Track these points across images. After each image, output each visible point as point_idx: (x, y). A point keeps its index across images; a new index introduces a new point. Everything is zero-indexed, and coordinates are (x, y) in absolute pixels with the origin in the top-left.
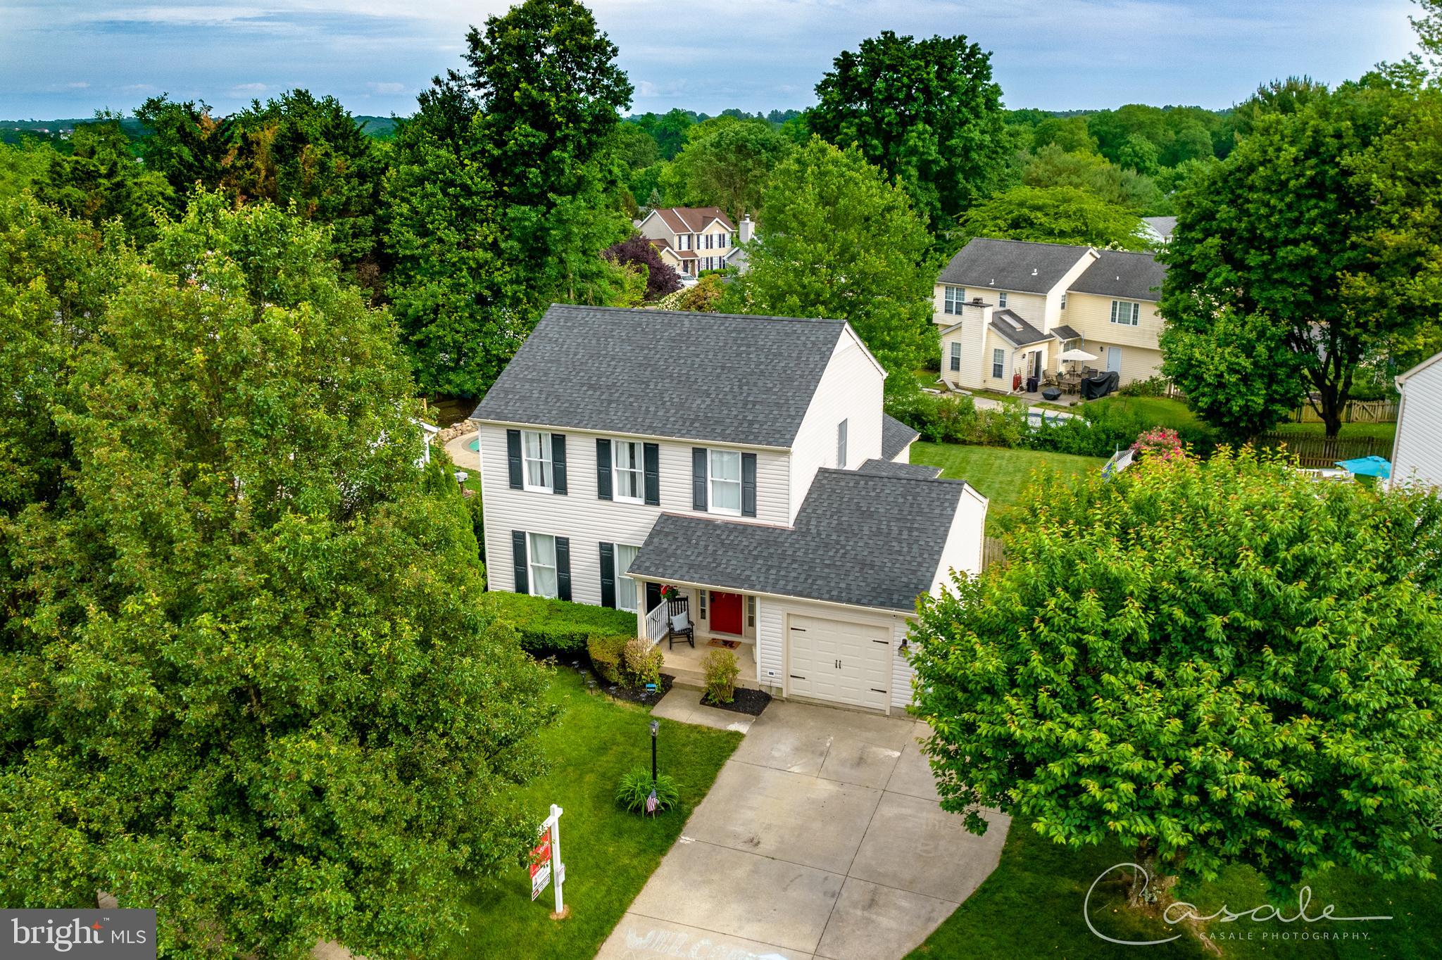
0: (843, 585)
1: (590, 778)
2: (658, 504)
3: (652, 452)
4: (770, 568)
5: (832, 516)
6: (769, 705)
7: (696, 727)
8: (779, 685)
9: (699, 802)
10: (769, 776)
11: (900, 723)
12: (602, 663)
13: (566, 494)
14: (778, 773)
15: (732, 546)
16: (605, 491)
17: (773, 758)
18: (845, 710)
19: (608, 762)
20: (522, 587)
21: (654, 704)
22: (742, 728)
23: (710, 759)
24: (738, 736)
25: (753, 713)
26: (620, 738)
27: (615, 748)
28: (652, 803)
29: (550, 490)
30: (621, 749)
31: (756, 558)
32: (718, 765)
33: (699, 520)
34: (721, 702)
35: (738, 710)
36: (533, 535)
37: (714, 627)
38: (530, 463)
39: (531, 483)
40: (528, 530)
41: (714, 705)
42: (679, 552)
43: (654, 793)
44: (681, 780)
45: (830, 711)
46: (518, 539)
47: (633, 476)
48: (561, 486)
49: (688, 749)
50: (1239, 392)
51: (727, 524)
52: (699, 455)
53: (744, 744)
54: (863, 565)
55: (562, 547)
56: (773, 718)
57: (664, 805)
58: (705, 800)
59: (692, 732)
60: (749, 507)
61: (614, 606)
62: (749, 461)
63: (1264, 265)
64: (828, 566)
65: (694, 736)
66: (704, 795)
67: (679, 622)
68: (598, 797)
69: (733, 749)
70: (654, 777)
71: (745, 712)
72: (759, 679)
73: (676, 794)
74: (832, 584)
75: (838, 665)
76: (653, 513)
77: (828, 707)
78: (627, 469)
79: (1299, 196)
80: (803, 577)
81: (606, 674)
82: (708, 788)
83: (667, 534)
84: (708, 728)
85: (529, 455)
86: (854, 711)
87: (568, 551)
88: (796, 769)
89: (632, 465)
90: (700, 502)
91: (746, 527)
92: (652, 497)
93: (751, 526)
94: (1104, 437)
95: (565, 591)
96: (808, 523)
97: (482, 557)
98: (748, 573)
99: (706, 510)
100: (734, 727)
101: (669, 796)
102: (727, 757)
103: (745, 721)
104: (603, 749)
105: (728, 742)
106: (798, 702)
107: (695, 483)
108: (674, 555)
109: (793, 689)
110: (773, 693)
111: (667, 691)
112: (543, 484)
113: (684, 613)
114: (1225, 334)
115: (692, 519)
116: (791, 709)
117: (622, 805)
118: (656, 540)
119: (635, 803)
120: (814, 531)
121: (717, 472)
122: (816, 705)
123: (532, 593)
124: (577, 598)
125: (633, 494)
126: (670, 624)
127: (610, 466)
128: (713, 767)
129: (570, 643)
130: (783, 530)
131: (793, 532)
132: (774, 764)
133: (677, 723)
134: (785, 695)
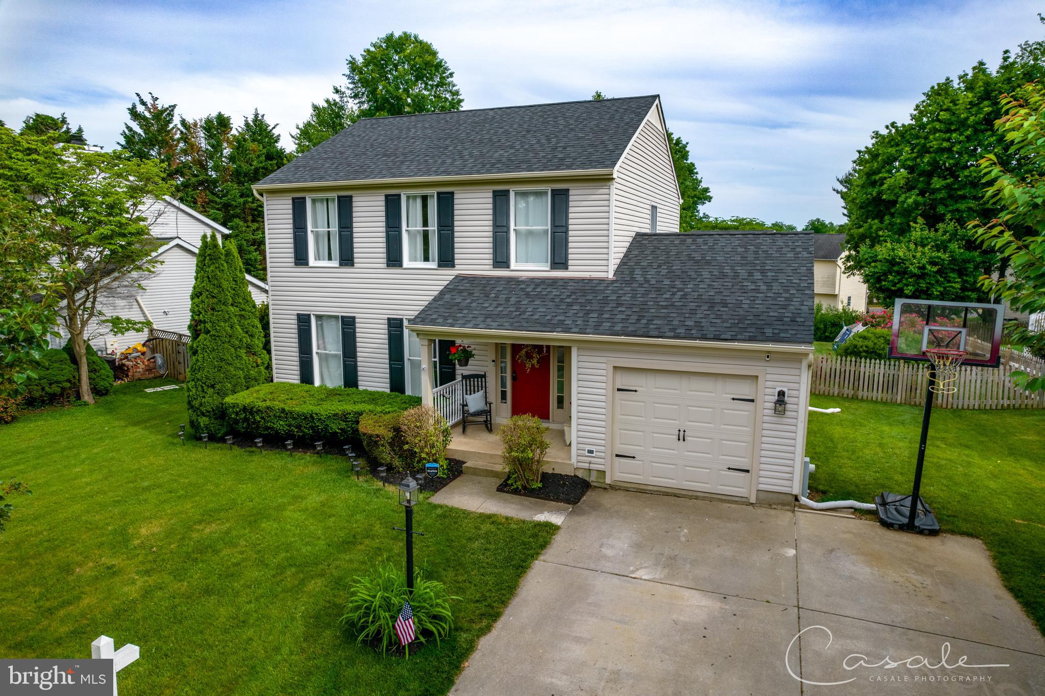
0: (690, 323)
1: (315, 585)
2: (453, 266)
3: (446, 203)
4: (588, 313)
5: (659, 266)
6: (589, 493)
7: (489, 517)
8: (601, 468)
9: (488, 629)
10: (602, 584)
11: (773, 512)
12: (371, 436)
13: (352, 265)
14: (616, 580)
15: (539, 296)
16: (394, 259)
17: (605, 557)
18: (691, 498)
19: (351, 561)
20: (306, 376)
21: (436, 490)
22: (557, 519)
23: (509, 559)
24: (550, 529)
25: (568, 502)
26: (378, 529)
27: (367, 542)
28: (407, 630)
29: (335, 263)
30: (376, 543)
31: (570, 305)
32: (521, 568)
33: (499, 279)
34: (525, 488)
35: (547, 498)
36: (319, 317)
37: (517, 410)
38: (317, 236)
39: (318, 257)
40: (313, 310)
41: (516, 492)
42: (474, 305)
43: (408, 610)
44: (460, 590)
45: (672, 500)
46: (303, 321)
47: (426, 235)
48: (347, 259)
49: (476, 545)
50: (937, 281)
51: (532, 280)
52: (500, 200)
53: (559, 540)
54: (712, 304)
55: (348, 325)
56: (596, 507)
57: (426, 633)
58: (499, 624)
59: (483, 522)
60: (559, 260)
61: (402, 391)
62: (560, 200)
63: (948, 187)
64: (665, 307)
65: (486, 527)
66: (496, 616)
67: (475, 402)
68: (317, 617)
69: (544, 546)
70: (410, 583)
71: (557, 500)
72: (574, 460)
73: (447, 613)
74: (676, 323)
75: (682, 437)
76: (448, 275)
77: (667, 494)
78: (420, 228)
79: (976, 131)
80: (634, 318)
81: (376, 453)
82: (504, 603)
83: (461, 292)
84: (507, 518)
85: (315, 225)
86: (704, 499)
87: (354, 332)
88: (643, 574)
89: (425, 223)
90: (501, 259)
91: (555, 281)
92: (447, 259)
93: (562, 279)
94: (822, 326)
95: (351, 378)
96: (632, 272)
97: (267, 347)
98: (562, 318)
99: (508, 267)
100: (542, 517)
101: (436, 618)
102: (534, 556)
103: (558, 511)
104: (349, 543)
105: (535, 536)
106: (627, 490)
107: (495, 233)
108: (468, 307)
109: (619, 473)
110: (593, 478)
111: (455, 477)
112: (330, 258)
113: (481, 393)
114: (922, 239)
115: (489, 279)
116: (619, 497)
117: (351, 631)
118: (447, 296)
119: (372, 629)
120: (639, 278)
121: (521, 218)
122: (651, 493)
123: (317, 383)
124: (363, 385)
125: (426, 259)
126: (464, 405)
127: (399, 227)
128: (511, 571)
129: (343, 425)
130: (601, 281)
131: (613, 282)
132: (608, 566)
133: (464, 512)
134: (608, 481)
